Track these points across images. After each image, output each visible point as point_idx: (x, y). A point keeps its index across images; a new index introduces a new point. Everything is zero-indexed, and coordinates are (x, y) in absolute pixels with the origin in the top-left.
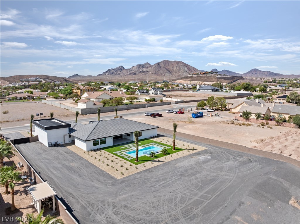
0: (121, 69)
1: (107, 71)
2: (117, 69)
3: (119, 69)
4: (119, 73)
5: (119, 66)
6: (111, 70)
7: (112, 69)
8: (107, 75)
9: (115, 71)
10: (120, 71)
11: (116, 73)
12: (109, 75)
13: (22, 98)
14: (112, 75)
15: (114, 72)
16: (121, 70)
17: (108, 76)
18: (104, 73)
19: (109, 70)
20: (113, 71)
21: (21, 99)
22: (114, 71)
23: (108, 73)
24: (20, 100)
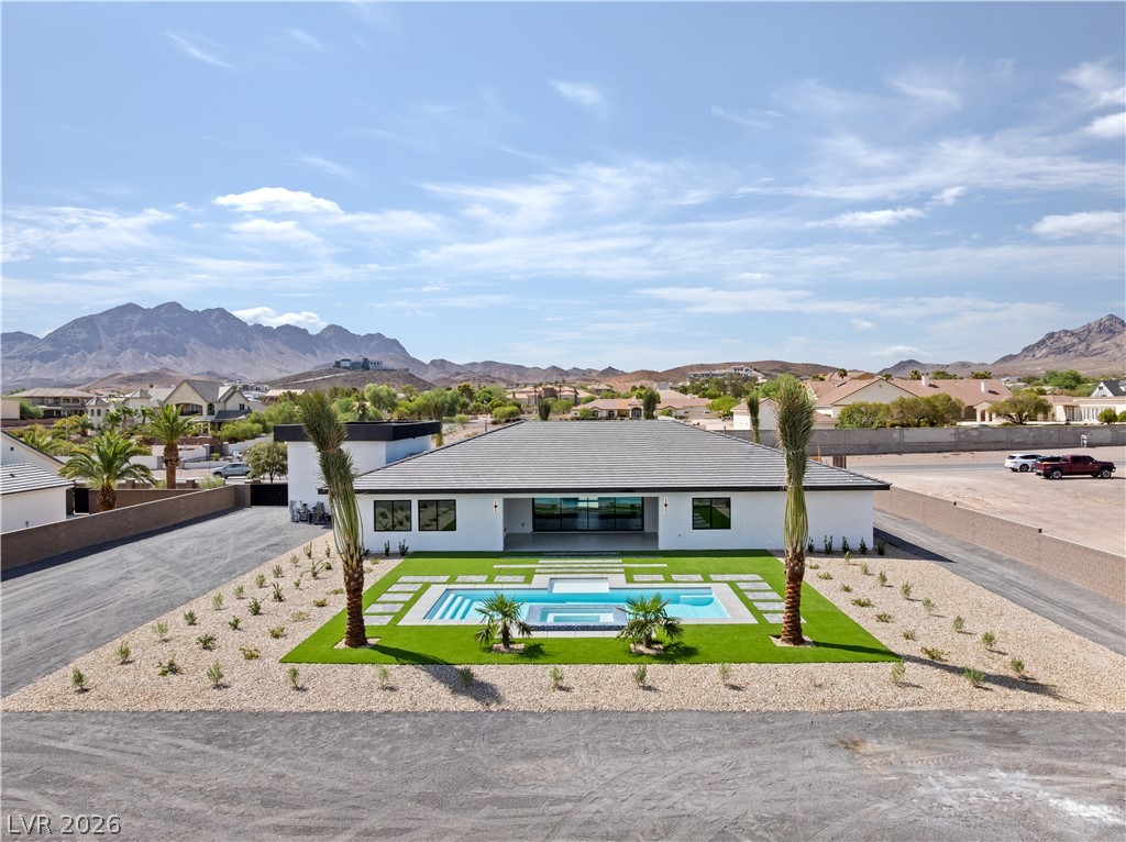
0: (1111, 331)
1: (1043, 342)
2: (1090, 332)
3: (1100, 332)
4: (1097, 345)
5: (1103, 315)
6: (1060, 338)
7: (1066, 332)
8: (1041, 357)
9: (1081, 341)
10: (1105, 336)
11: (1082, 347)
12: (1051, 358)
13: (616, 412)
14: (1065, 355)
15: (1074, 344)
16: (1112, 333)
17: (1045, 360)
18: (1026, 349)
19: (1051, 335)
20: (1067, 340)
21: (610, 416)
22: (1076, 341)
23: (1044, 351)
24: (607, 419)
